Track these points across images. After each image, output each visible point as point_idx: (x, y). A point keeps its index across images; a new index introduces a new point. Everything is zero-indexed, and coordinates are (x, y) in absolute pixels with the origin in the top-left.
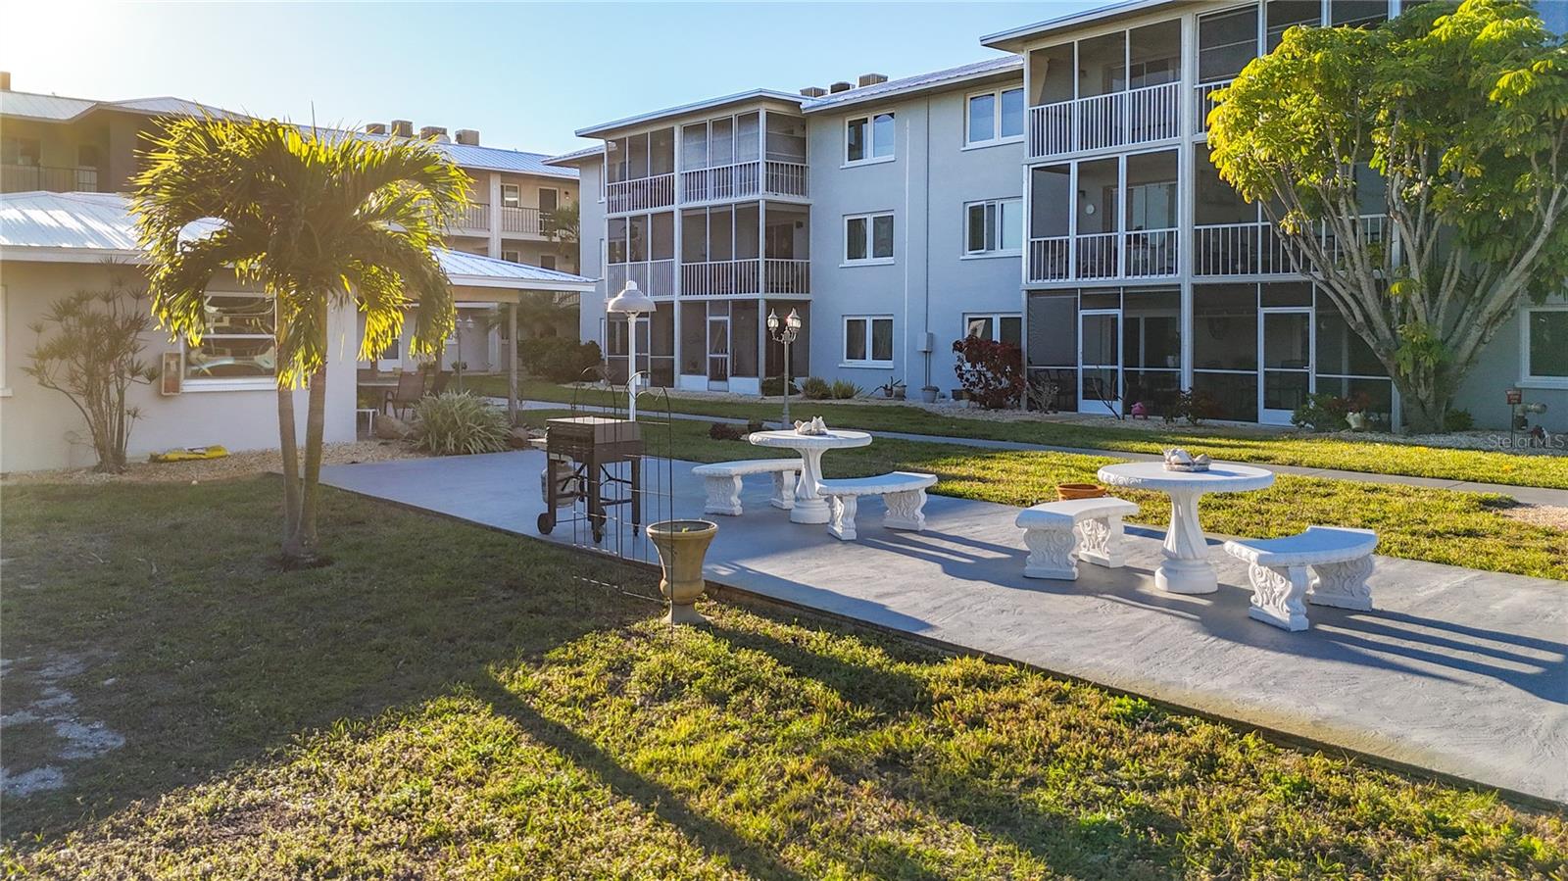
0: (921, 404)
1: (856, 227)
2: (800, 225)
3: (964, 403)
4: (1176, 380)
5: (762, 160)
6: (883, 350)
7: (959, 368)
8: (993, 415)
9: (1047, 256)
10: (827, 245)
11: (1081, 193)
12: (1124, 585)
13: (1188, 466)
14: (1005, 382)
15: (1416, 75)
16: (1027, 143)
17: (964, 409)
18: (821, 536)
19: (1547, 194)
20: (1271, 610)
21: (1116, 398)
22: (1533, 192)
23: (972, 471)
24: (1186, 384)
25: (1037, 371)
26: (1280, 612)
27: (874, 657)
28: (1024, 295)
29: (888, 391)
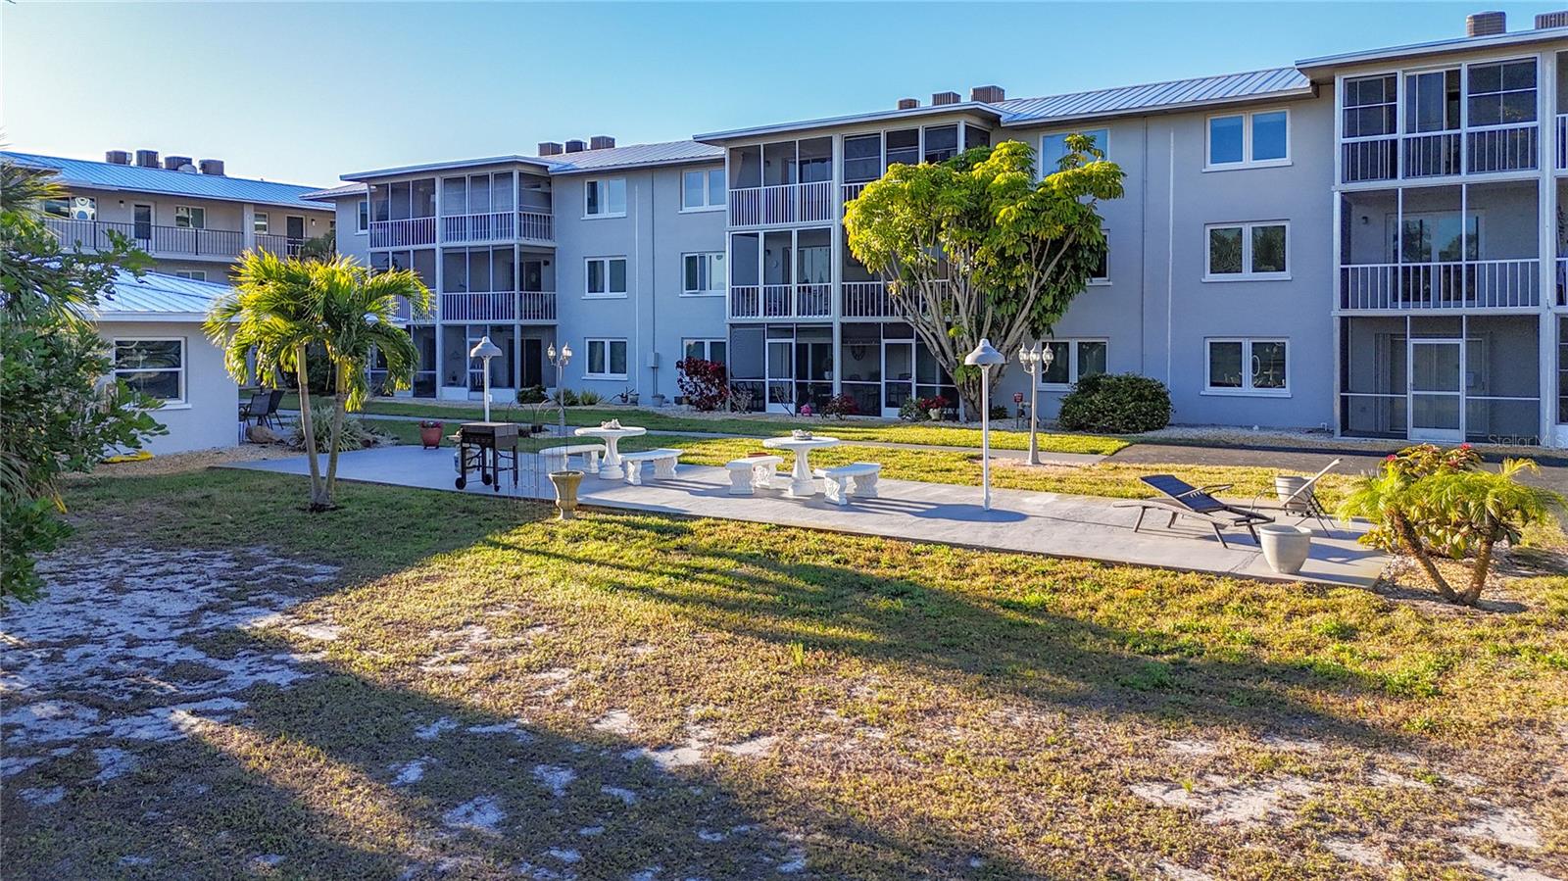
0: (652, 409)
1: (594, 267)
2: (547, 263)
3: (684, 407)
4: (829, 388)
5: (515, 211)
6: (618, 366)
7: (681, 380)
8: (706, 416)
9: (743, 299)
10: (569, 282)
11: (767, 252)
12: (777, 494)
13: (803, 438)
14: (715, 391)
15: (961, 203)
16: (728, 213)
17: (685, 412)
18: (624, 484)
19: (1031, 277)
20: (833, 497)
21: (791, 402)
22: (1023, 275)
23: (697, 451)
24: (837, 391)
25: (737, 383)
26: (835, 498)
27: (666, 522)
28: (728, 327)
29: (625, 398)
